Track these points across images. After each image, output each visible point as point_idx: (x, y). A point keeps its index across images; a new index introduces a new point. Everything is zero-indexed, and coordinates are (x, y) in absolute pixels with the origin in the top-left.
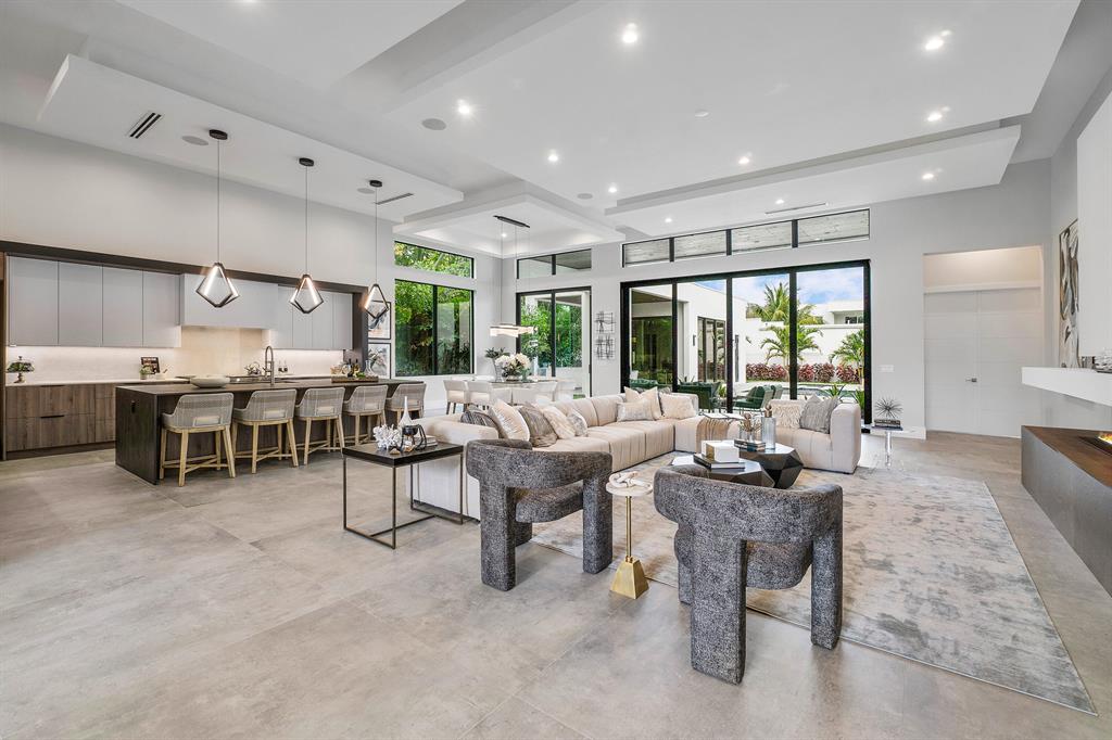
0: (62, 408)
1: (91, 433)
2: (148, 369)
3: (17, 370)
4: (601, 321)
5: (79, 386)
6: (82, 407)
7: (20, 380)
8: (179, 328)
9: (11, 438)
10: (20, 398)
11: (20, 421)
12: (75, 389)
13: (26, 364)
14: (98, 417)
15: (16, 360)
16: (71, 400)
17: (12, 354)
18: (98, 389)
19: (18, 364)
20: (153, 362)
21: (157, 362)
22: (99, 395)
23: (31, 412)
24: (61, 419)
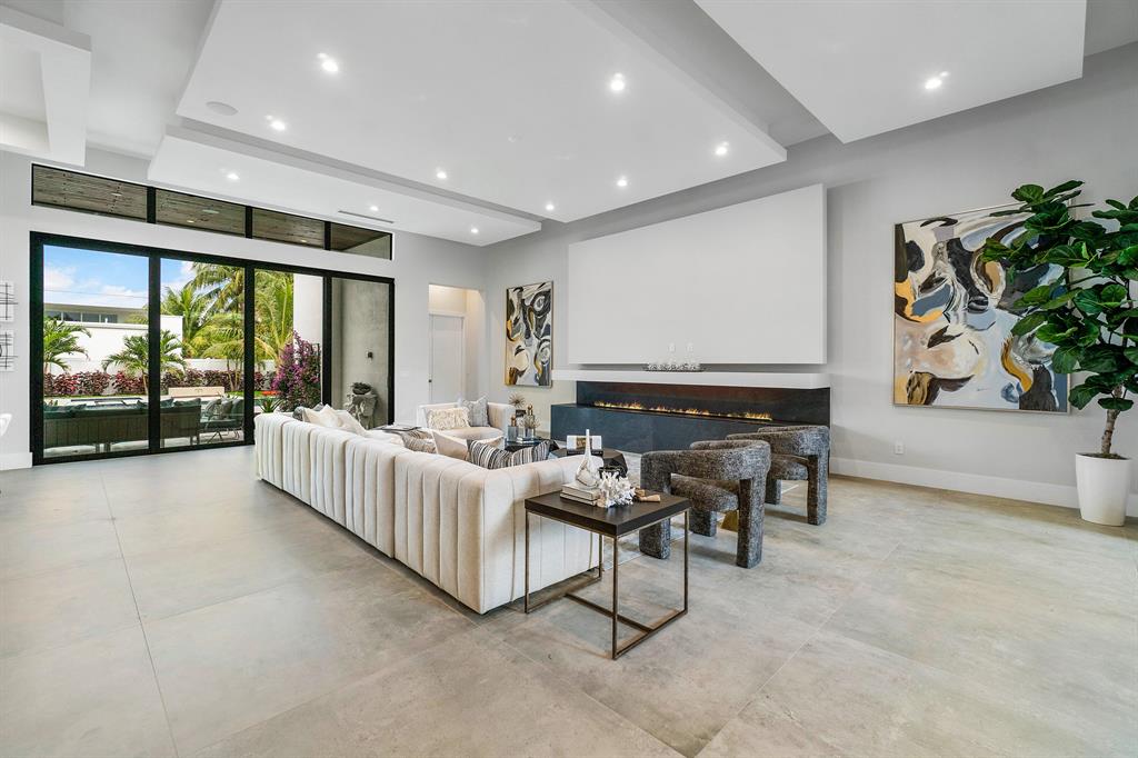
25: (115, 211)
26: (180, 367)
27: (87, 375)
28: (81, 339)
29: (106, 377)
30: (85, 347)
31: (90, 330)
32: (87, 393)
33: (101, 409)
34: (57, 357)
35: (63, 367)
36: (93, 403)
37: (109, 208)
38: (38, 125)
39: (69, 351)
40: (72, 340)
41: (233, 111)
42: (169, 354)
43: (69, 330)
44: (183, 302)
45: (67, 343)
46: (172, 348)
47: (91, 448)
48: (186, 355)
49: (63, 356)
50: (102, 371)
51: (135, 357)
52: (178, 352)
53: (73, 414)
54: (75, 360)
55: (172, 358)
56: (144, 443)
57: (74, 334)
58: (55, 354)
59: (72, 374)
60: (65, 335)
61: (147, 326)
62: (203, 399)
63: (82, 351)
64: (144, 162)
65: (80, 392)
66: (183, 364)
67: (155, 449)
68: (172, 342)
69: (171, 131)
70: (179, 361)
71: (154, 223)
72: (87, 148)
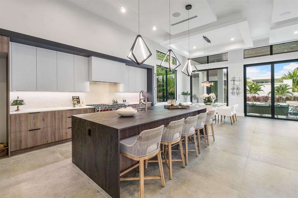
0: (40, 125)
1: (53, 137)
2: (76, 102)
3: (16, 104)
4: (234, 81)
5: (47, 112)
6: (49, 124)
7: (18, 110)
8: (89, 82)
9: (13, 143)
10: (18, 120)
11: (18, 134)
12: (45, 114)
13: (21, 101)
14: (57, 128)
15: (16, 99)
16: (44, 120)
17: (13, 96)
18: (56, 114)
19: (17, 101)
20: (77, 99)
21: (78, 98)
22: (57, 117)
23: (23, 128)
24: (39, 131)
25: (265, 54)
26: (291, 95)
27: (264, 97)
28: (262, 88)
29: (269, 97)
30: (264, 90)
31: (264, 85)
32: (264, 101)
33: (266, 105)
34: (257, 92)
35: (258, 95)
36: (265, 104)
37: (263, 54)
38: (242, 42)
39: (260, 91)
40: (260, 88)
41: (289, 13)
42: (287, 91)
43: (260, 86)
44: (293, 75)
45: (259, 89)
46: (288, 89)
47: (258, 115)
48: (293, 91)
49: (258, 92)
50: (267, 96)
51: (277, 92)
52: (291, 90)
53: (253, 106)
54: (261, 93)
55: (288, 92)
56: (270, 116)
57: (261, 87)
58: (256, 92)
59: (260, 96)
60: (259, 87)
61: (271, 83)
62: (290, 105)
63: (263, 91)
64: (268, 39)
65: (262, 101)
66: (292, 94)
67: (273, 118)
68: (288, 87)
69: (272, 28)
70: (290, 93)
71: (272, 55)
72: (253, 42)
